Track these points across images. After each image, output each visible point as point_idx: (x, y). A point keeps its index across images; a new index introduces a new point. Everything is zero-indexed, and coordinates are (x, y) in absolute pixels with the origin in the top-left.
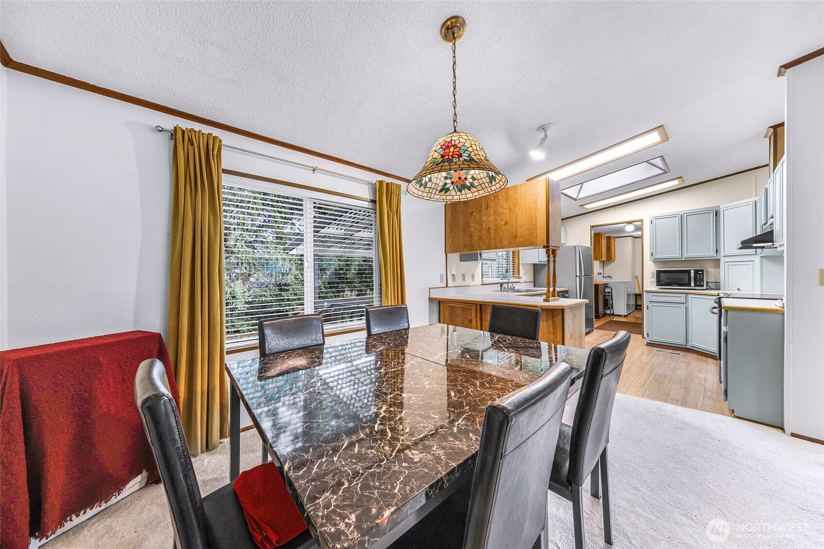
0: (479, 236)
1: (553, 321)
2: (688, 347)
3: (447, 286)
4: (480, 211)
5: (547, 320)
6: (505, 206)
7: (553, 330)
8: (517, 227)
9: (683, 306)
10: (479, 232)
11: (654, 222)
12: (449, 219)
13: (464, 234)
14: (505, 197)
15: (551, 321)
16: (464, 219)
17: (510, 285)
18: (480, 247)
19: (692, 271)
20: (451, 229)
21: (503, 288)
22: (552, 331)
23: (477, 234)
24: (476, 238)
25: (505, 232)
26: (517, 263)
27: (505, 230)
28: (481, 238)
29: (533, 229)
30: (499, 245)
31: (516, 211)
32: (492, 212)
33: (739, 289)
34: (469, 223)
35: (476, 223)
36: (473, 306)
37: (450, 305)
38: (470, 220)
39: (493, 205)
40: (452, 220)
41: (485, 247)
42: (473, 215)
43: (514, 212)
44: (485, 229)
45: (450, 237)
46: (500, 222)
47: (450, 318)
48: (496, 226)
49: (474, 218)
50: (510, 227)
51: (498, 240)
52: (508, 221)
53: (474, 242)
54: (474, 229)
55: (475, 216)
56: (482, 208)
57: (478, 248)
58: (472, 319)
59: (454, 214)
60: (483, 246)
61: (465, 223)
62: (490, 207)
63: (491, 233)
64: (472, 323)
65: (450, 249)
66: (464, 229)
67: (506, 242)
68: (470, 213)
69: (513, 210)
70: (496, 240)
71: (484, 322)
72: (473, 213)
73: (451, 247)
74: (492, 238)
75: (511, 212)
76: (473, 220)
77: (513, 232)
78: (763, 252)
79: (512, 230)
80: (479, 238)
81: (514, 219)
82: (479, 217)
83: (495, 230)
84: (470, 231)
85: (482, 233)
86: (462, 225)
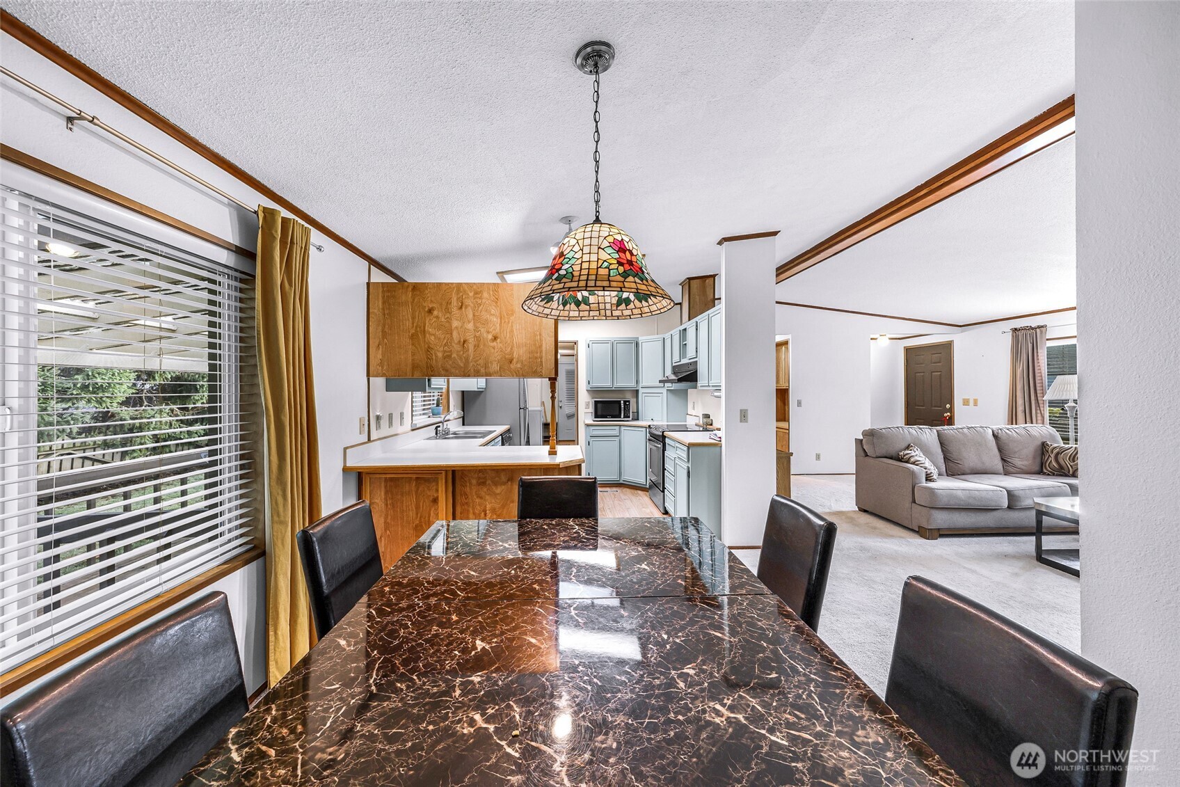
0: (445, 352)
2: (621, 482)
3: (369, 439)
4: (448, 310)
6: (493, 312)
8: (512, 347)
9: (617, 439)
10: (445, 345)
11: (590, 346)
13: (413, 344)
14: (493, 298)
16: (413, 318)
17: (445, 425)
18: (447, 371)
19: (622, 402)
20: (383, 331)
21: (439, 432)
23: (442, 349)
24: (440, 355)
25: (492, 351)
26: (445, 390)
27: (494, 348)
28: (449, 357)
29: (537, 353)
30: (483, 370)
31: (511, 321)
32: (471, 316)
33: (652, 419)
34: (424, 327)
35: (439, 329)
36: (441, 473)
37: (388, 476)
38: (427, 322)
39: (472, 305)
40: (384, 315)
41: (457, 371)
42: (432, 314)
43: (509, 322)
44: (456, 342)
45: (381, 346)
46: (485, 335)
47: (387, 501)
48: (478, 339)
49: (435, 319)
50: (501, 345)
51: (481, 362)
52: (498, 335)
53: (434, 361)
54: (435, 338)
55: (437, 317)
56: (451, 303)
57: (443, 372)
58: (438, 497)
59: (389, 305)
60: (453, 370)
61: (415, 325)
62: (466, 307)
63: (468, 350)
64: (438, 503)
65: (382, 367)
66: (412, 335)
67: (495, 367)
68: (427, 310)
69: (507, 320)
70: (478, 362)
71: (459, 498)
72: (433, 310)
73: (386, 363)
74: (471, 358)
75: (503, 322)
76: (433, 322)
77: (506, 352)
78: (674, 387)
79: (504, 349)
80: (445, 355)
81: (508, 334)
82: (446, 321)
83: (476, 346)
84: (427, 341)
85: (450, 347)
86: (409, 328)
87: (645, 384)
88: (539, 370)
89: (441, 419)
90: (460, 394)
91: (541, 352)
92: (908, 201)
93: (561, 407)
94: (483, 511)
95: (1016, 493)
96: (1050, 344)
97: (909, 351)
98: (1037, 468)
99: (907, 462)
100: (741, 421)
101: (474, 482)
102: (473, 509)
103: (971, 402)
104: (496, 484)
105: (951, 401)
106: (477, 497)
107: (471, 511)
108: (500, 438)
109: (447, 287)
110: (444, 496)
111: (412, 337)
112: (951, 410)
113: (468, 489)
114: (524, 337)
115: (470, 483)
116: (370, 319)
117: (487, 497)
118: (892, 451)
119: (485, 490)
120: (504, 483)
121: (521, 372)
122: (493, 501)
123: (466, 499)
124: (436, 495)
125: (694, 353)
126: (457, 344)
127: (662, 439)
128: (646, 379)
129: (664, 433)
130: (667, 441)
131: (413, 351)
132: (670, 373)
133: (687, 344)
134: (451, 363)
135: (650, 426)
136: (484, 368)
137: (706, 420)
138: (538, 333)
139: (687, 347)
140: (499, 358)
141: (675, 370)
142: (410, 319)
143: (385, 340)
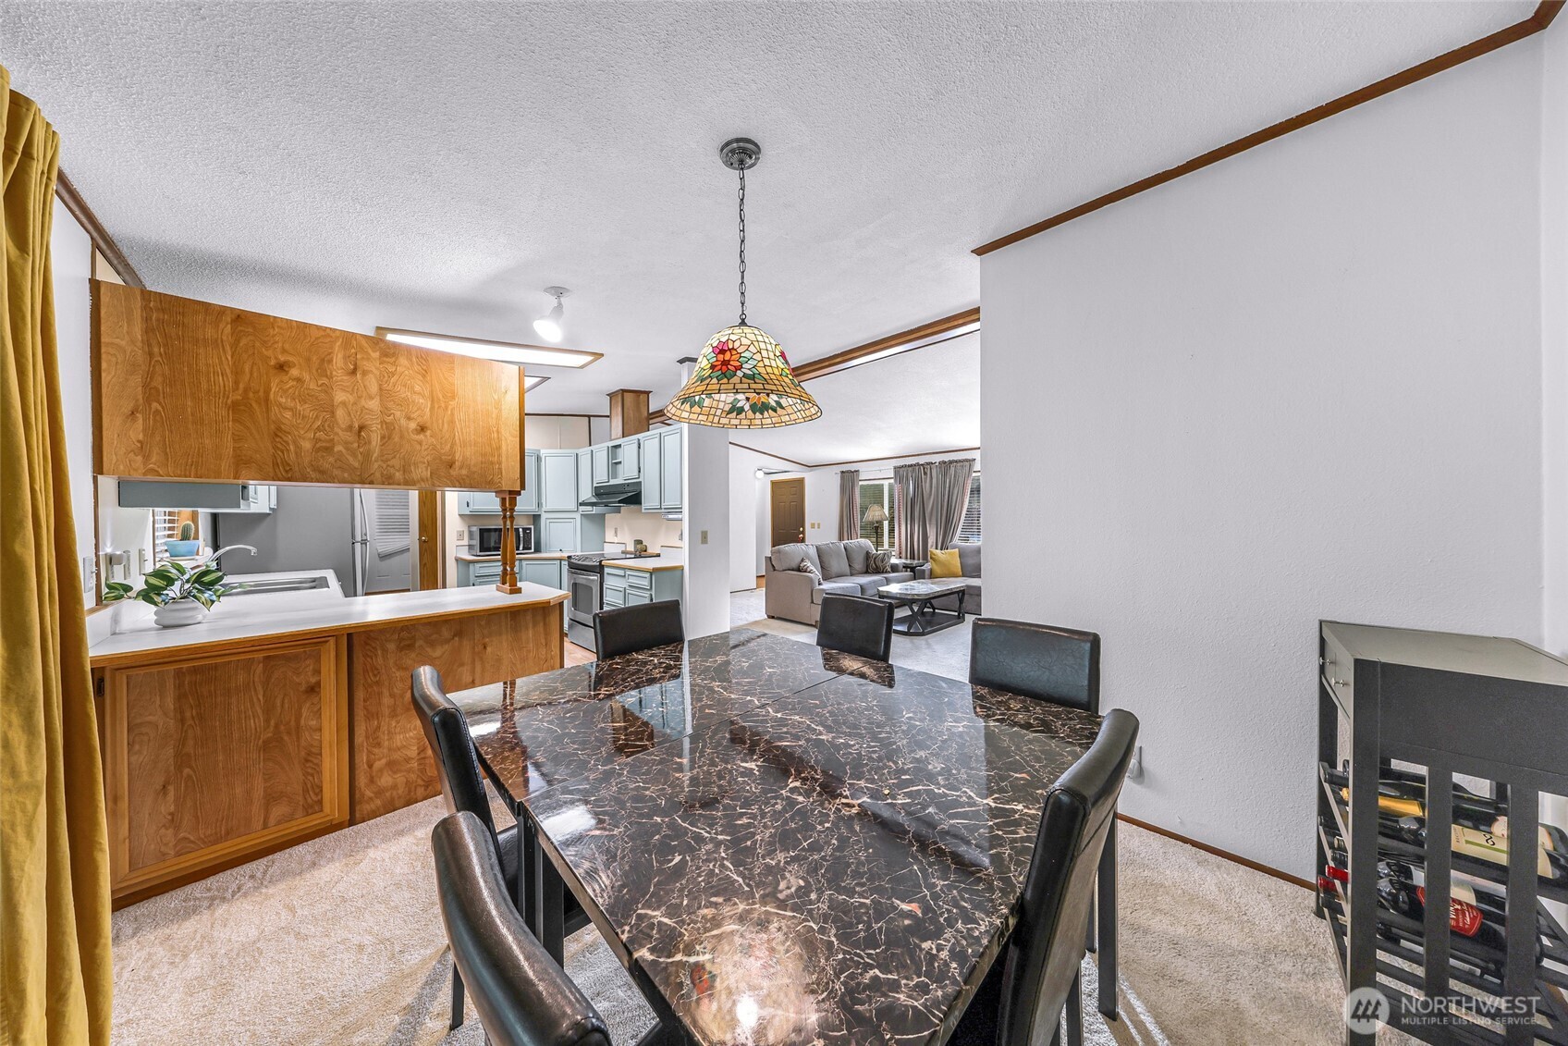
0: (317, 440)
1: (545, 624)
4: (323, 373)
5: (535, 625)
6: (417, 388)
8: (453, 445)
10: (318, 429)
12: (120, 340)
14: (416, 368)
15: (542, 624)
16: (238, 373)
18: (322, 473)
19: (521, 530)
20: (147, 386)
22: (543, 641)
23: (310, 435)
24: (307, 445)
25: (417, 447)
27: (420, 443)
28: (329, 450)
29: (493, 456)
30: (398, 475)
31: (450, 407)
32: (374, 388)
33: (559, 550)
34: (267, 392)
35: (304, 401)
36: (327, 641)
37: (185, 666)
38: (273, 384)
39: (376, 372)
40: (151, 354)
41: (346, 475)
42: (287, 372)
43: (446, 408)
44: (343, 426)
45: (140, 416)
46: (403, 422)
47: (182, 712)
48: (388, 426)
49: (293, 383)
50: (433, 440)
51: (395, 462)
52: (428, 425)
53: (293, 456)
54: (294, 415)
55: (299, 380)
56: (330, 361)
57: (313, 475)
58: (318, 684)
59: (166, 336)
60: (336, 472)
61: (241, 386)
62: (365, 373)
63: (370, 442)
64: (319, 693)
65: (146, 457)
66: (235, 404)
67: (421, 471)
68: (272, 363)
69: (443, 405)
70: (390, 463)
72: (290, 367)
73: (156, 450)
74: (375, 455)
75: (436, 406)
76: (290, 388)
77: (443, 451)
78: (595, 510)
79: (439, 447)
80: (318, 446)
81: (446, 425)
82: (319, 389)
83: (386, 439)
84: (273, 417)
85: (330, 433)
86: (225, 390)
87: (549, 507)
88: (496, 479)
91: (499, 455)
92: (827, 363)
95: (864, 587)
96: (861, 483)
97: (774, 484)
98: (864, 570)
99: (805, 572)
100: (702, 543)
101: (391, 646)
102: (390, 689)
103: (816, 526)
104: (432, 644)
105: (803, 526)
106: (398, 669)
107: (386, 693)
109: (322, 333)
110: (333, 676)
111: (238, 408)
112: (803, 533)
113: (380, 660)
114: (472, 432)
115: (385, 651)
116: (104, 356)
118: (794, 565)
119: (413, 655)
120: (447, 641)
123: (375, 676)
124: (313, 680)
125: (635, 474)
126: (346, 430)
127: (599, 569)
128: (550, 501)
129: (603, 563)
130: (607, 570)
131: (236, 433)
132: (590, 495)
133: (620, 462)
134: (331, 460)
135: (569, 557)
136: (401, 472)
137: (639, 546)
138: (495, 429)
139: (620, 466)
140: (429, 458)
141: (598, 492)
142: (229, 375)
143: (155, 405)
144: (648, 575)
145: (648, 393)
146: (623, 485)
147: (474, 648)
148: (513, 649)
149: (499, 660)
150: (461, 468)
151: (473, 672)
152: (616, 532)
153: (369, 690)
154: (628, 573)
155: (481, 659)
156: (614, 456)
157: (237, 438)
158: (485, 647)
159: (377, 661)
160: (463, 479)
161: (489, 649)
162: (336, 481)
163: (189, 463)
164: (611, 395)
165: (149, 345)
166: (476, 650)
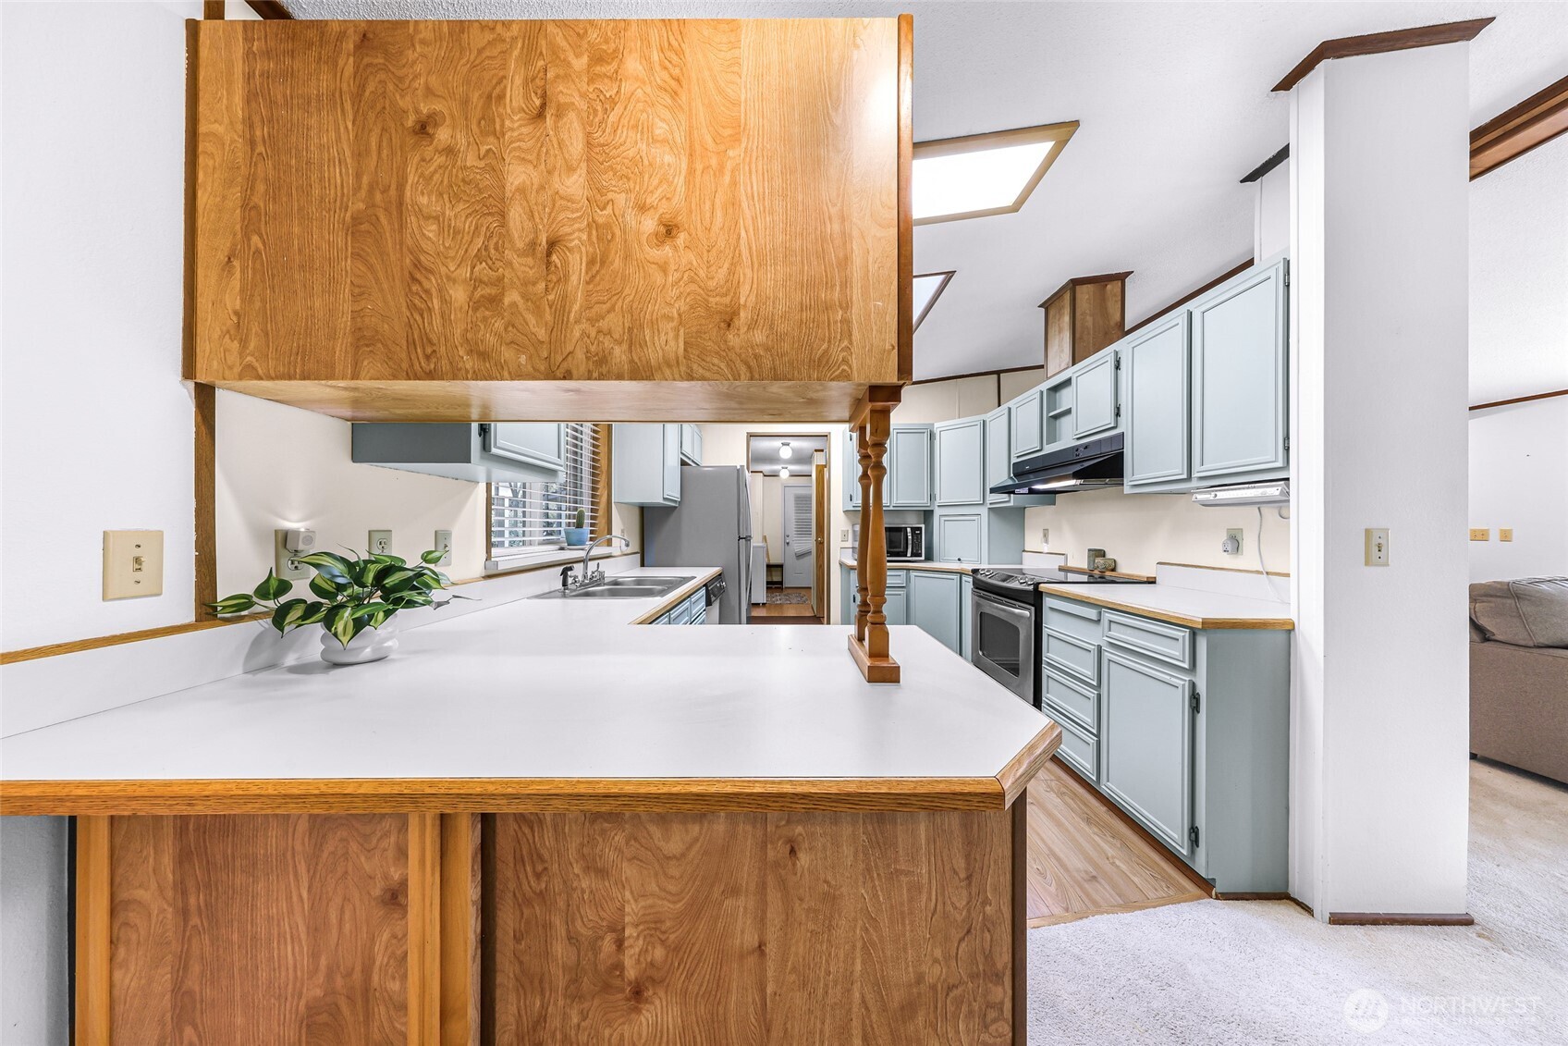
0: (476, 282)
4: (489, 126)
6: (661, 129)
7: (967, 857)
8: (735, 263)
9: (902, 592)
10: (478, 258)
12: (221, 125)
13: (358, 257)
14: (660, 76)
16: (360, 155)
17: (592, 566)
18: (484, 356)
19: (909, 530)
20: (246, 206)
21: (570, 580)
22: (960, 864)
23: (465, 272)
24: (459, 295)
25: (658, 278)
26: (604, 499)
27: (664, 268)
28: (494, 301)
29: (830, 285)
30: (619, 354)
31: (729, 165)
32: (576, 147)
33: (959, 560)
34: (401, 188)
35: (456, 197)
38: (411, 170)
39: (583, 105)
40: (252, 143)
41: (523, 359)
42: (432, 138)
43: (721, 168)
44: (520, 245)
45: (236, 263)
46: (631, 218)
47: (184, 893)
48: (602, 234)
49: (440, 160)
50: (691, 256)
51: (614, 322)
52: (682, 217)
53: (437, 321)
54: (441, 231)
55: (450, 151)
56: (501, 97)
58: (404, 883)
59: (272, 104)
60: (507, 354)
61: (365, 180)
62: (560, 113)
63: (566, 277)
64: (404, 910)
65: (244, 343)
66: (356, 220)
67: (666, 342)
68: (410, 122)
69: (714, 162)
70: (603, 324)
71: (510, 873)
72: (436, 125)
73: (255, 328)
74: (576, 307)
75: (699, 167)
76: (435, 171)
77: (712, 284)
78: (1011, 501)
79: (702, 273)
80: (478, 294)
81: (719, 214)
82: (482, 164)
83: (597, 262)
84: (409, 242)
85: (498, 264)
86: (343, 194)
87: (944, 500)
88: (837, 354)
89: (582, 554)
90: (636, 512)
91: (846, 284)
93: (788, 543)
94: (612, 929)
102: (569, 921)
106: (587, 869)
107: (561, 930)
108: (703, 592)
111: (359, 228)
114: (779, 226)
116: (201, 160)
117: (629, 871)
119: (619, 838)
121: (767, 362)
122: (653, 887)
123: (538, 876)
124: (396, 875)
125: (1108, 419)
126: (523, 254)
127: (1034, 598)
128: (948, 491)
129: (1042, 587)
130: (1048, 602)
131: (357, 281)
132: (1006, 477)
133: (1068, 412)
134: (499, 325)
135: (975, 571)
136: (625, 346)
137: (1099, 561)
138: (833, 211)
139: (1065, 421)
140: (682, 305)
141: (1020, 470)
142: (349, 161)
143: (255, 239)
144: (1183, 635)
145: (1121, 278)
146: (1076, 449)
147: (764, 847)
148: (869, 870)
149: (831, 898)
150: (752, 326)
151: (761, 920)
152: (1045, 535)
153: (526, 912)
154: (1107, 616)
155: (783, 885)
156: (1052, 405)
157: (357, 291)
158: (793, 851)
159: (542, 837)
160: (756, 356)
161: (804, 859)
162: (506, 374)
163: (294, 350)
164: (1047, 305)
165: (251, 127)
166: (771, 854)
